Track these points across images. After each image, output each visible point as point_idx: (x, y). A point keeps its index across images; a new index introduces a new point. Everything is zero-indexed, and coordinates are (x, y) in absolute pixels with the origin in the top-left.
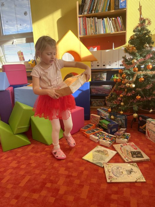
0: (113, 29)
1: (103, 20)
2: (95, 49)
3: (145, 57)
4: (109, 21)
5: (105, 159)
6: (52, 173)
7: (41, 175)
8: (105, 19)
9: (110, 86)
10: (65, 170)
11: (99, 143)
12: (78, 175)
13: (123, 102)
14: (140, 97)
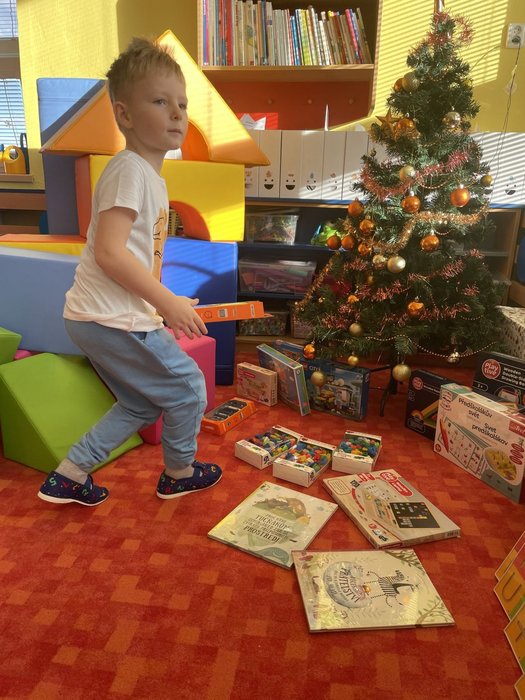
0: (326, 53)
1: (292, 13)
2: (261, 124)
3: (444, 159)
4: (314, 20)
5: (295, 535)
6: (82, 601)
7: (35, 613)
8: (300, 12)
9: (309, 263)
10: (139, 586)
11: (270, 469)
12: (190, 606)
13: (360, 322)
14: (420, 306)
